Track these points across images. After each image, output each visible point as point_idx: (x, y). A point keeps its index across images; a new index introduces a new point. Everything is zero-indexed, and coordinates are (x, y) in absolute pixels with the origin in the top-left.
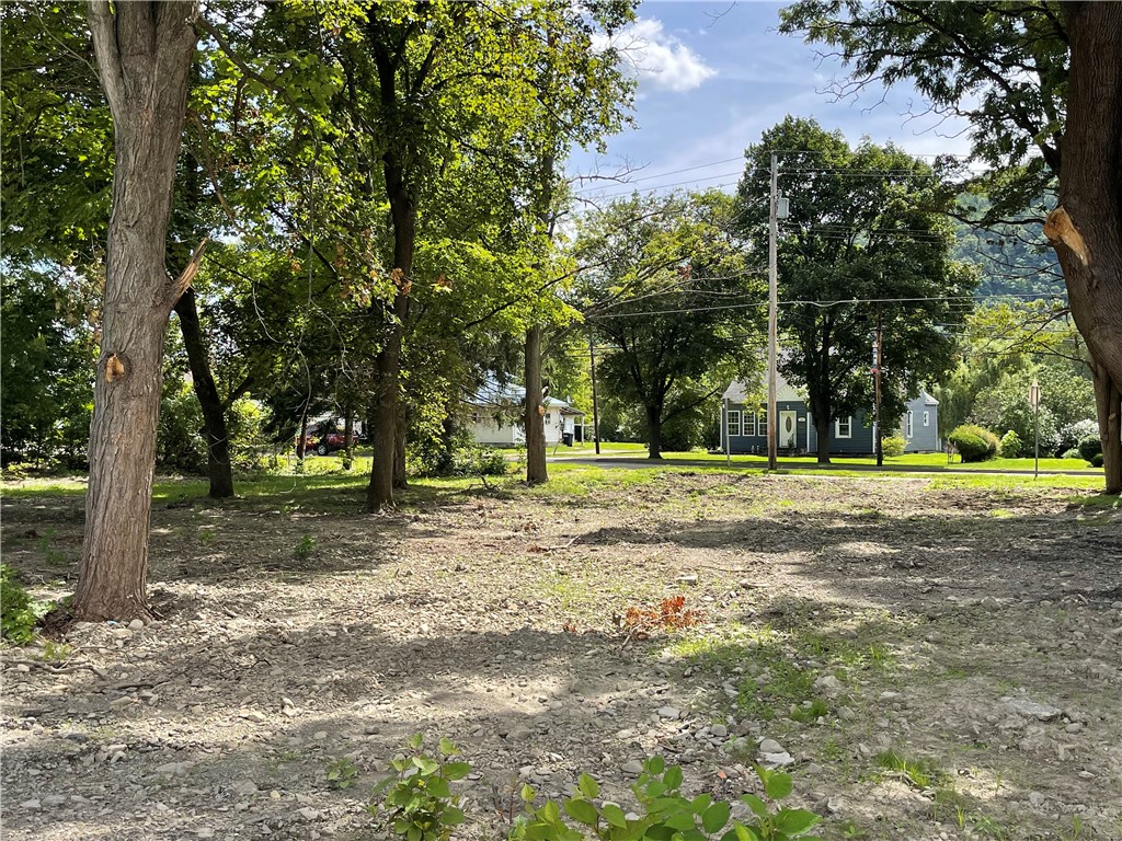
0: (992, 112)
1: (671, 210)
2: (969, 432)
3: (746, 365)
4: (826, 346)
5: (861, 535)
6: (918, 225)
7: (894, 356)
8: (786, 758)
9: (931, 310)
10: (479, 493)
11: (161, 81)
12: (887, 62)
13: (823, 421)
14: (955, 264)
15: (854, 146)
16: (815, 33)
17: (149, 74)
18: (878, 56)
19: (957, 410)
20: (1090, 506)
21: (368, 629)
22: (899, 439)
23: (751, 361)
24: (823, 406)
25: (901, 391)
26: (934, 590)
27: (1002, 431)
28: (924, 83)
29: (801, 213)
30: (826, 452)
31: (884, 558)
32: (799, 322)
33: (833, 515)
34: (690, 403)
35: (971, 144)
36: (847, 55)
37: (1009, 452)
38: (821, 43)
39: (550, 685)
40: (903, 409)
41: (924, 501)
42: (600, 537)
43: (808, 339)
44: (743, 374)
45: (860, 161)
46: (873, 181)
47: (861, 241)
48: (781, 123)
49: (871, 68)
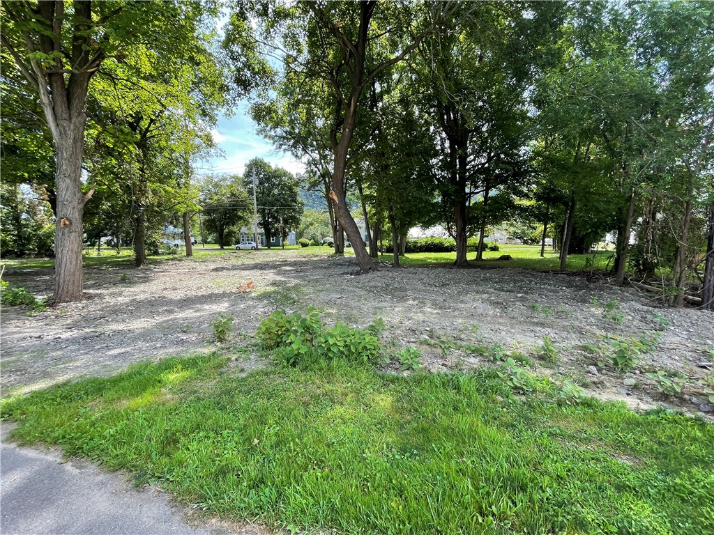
0: (309, 164)
1: (224, 179)
2: (303, 240)
3: (247, 223)
4: (269, 218)
5: (285, 265)
6: (290, 189)
7: (286, 221)
8: (292, 312)
9: (294, 210)
10: (172, 260)
11: (74, 130)
12: (283, 147)
13: (268, 238)
14: (299, 199)
15: (273, 167)
16: (266, 136)
17: (69, 127)
18: (281, 145)
19: (300, 235)
20: (332, 256)
21: (164, 297)
22: (287, 242)
23: (248, 222)
24: (268, 234)
25: (287, 230)
26: (307, 276)
27: (310, 240)
28: (293, 154)
29: (261, 183)
30: (269, 245)
31: (293, 270)
32: (261, 212)
33: (276, 261)
34: (230, 234)
35: (305, 170)
36: (274, 143)
37: (312, 245)
38: (267, 140)
39: (226, 305)
40: (288, 235)
41: (296, 257)
42: (216, 270)
43: (264, 217)
44: (246, 225)
45: (275, 171)
46: (278, 177)
47: (276, 192)
48: (254, 158)
49: (280, 148)
